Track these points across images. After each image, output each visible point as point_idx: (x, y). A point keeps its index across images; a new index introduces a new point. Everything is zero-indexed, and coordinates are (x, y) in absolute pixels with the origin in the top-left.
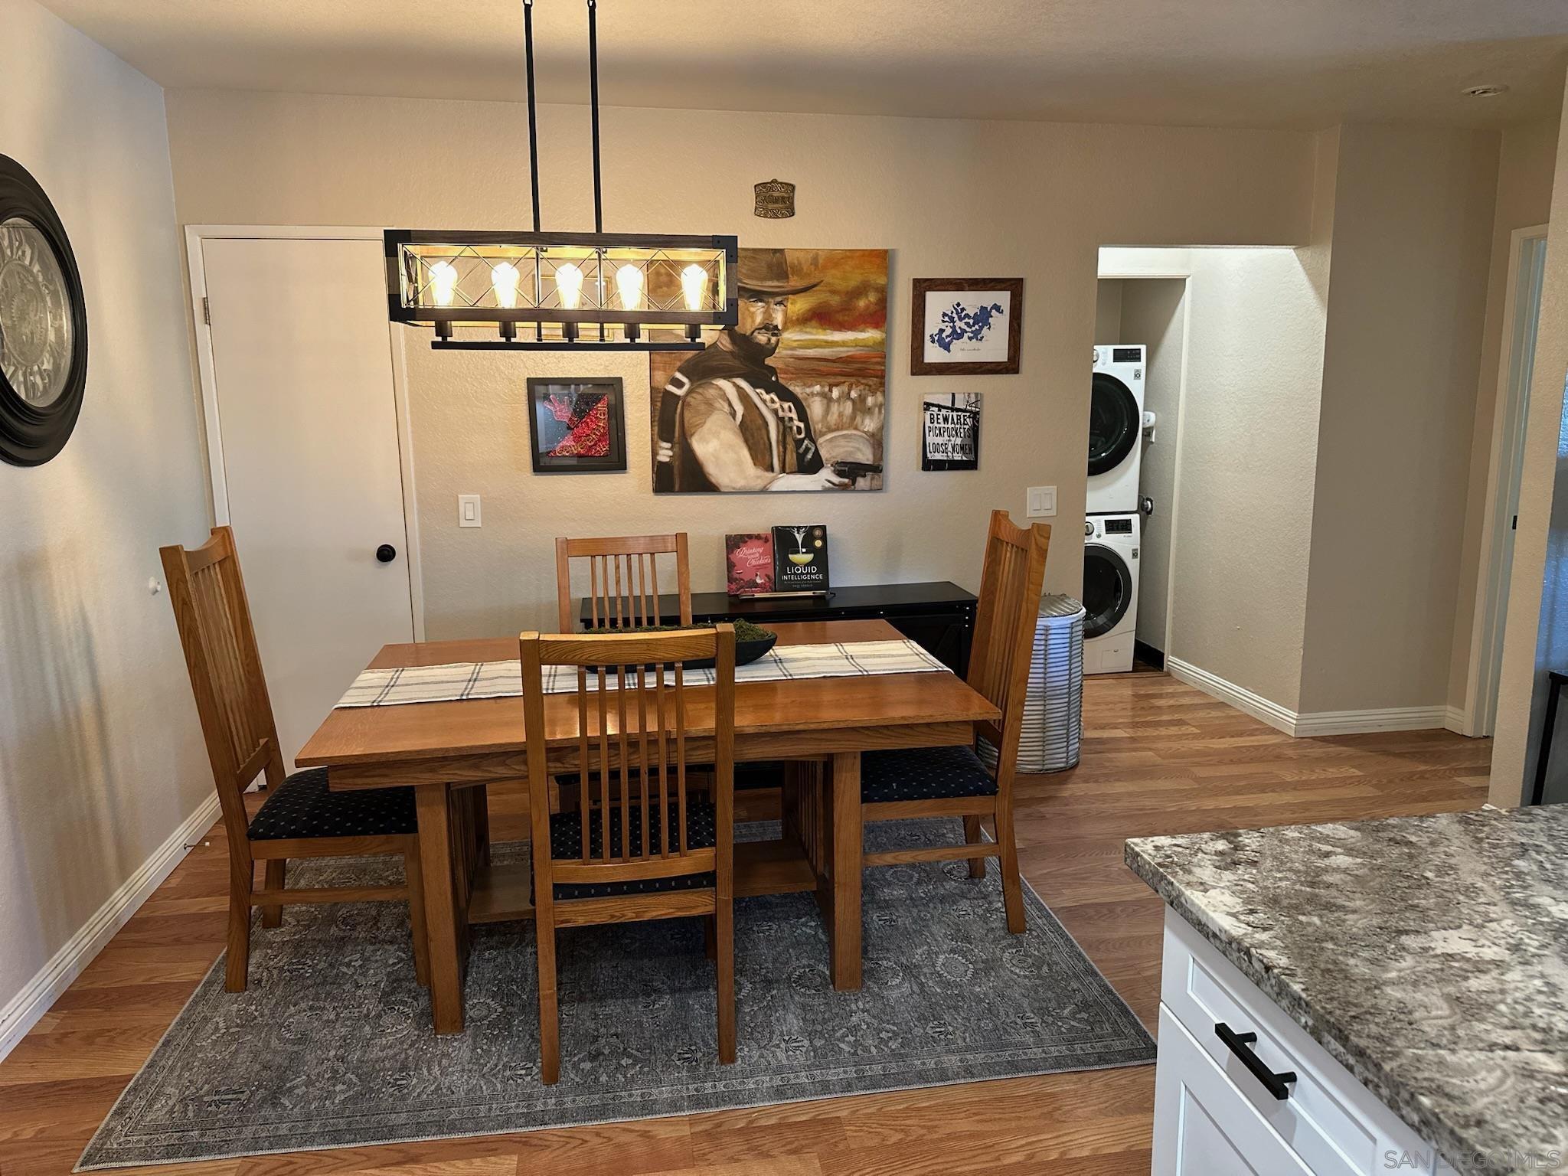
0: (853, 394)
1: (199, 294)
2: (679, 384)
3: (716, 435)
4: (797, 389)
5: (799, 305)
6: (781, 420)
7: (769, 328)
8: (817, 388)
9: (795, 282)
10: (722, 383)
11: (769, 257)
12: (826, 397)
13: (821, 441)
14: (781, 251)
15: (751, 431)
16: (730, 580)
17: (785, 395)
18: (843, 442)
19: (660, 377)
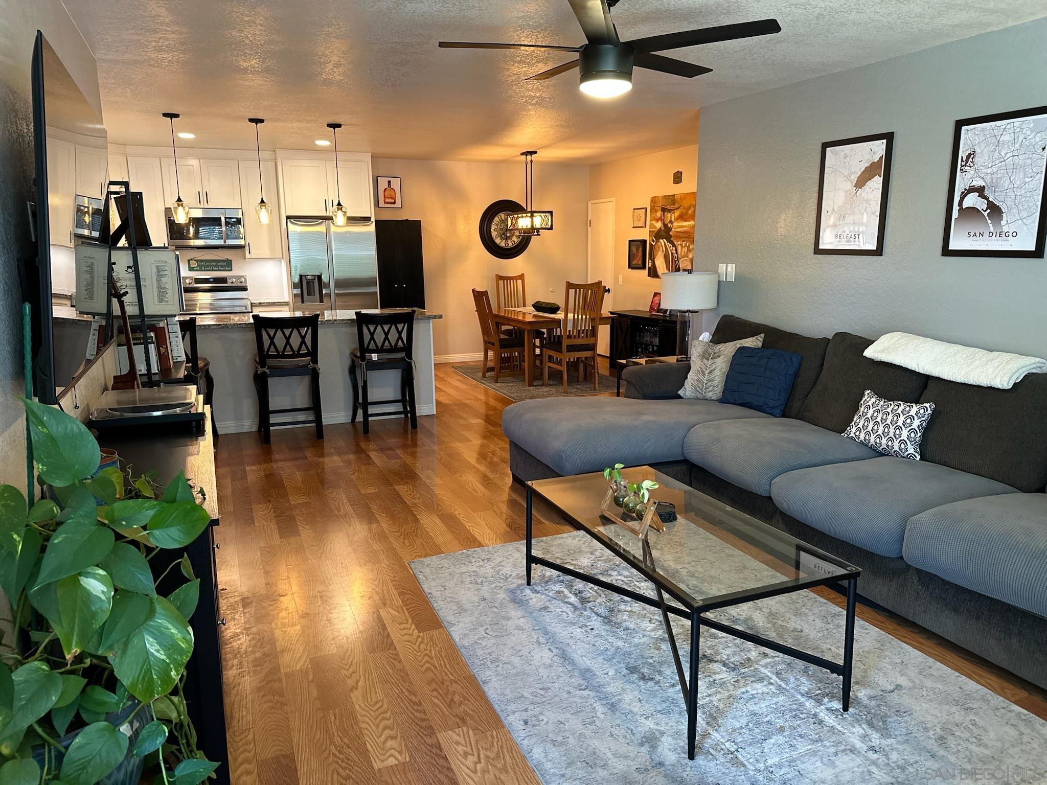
0: (687, 245)
1: (589, 219)
2: (653, 241)
3: (659, 258)
4: (675, 243)
5: (677, 213)
6: (672, 253)
7: (671, 222)
8: (680, 242)
9: (677, 206)
10: (661, 241)
11: (671, 197)
12: (681, 245)
13: (680, 261)
14: (674, 195)
15: (666, 257)
16: (651, 307)
17: (674, 245)
18: (684, 262)
19: (651, 240)
